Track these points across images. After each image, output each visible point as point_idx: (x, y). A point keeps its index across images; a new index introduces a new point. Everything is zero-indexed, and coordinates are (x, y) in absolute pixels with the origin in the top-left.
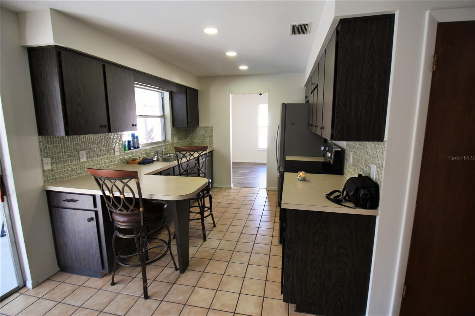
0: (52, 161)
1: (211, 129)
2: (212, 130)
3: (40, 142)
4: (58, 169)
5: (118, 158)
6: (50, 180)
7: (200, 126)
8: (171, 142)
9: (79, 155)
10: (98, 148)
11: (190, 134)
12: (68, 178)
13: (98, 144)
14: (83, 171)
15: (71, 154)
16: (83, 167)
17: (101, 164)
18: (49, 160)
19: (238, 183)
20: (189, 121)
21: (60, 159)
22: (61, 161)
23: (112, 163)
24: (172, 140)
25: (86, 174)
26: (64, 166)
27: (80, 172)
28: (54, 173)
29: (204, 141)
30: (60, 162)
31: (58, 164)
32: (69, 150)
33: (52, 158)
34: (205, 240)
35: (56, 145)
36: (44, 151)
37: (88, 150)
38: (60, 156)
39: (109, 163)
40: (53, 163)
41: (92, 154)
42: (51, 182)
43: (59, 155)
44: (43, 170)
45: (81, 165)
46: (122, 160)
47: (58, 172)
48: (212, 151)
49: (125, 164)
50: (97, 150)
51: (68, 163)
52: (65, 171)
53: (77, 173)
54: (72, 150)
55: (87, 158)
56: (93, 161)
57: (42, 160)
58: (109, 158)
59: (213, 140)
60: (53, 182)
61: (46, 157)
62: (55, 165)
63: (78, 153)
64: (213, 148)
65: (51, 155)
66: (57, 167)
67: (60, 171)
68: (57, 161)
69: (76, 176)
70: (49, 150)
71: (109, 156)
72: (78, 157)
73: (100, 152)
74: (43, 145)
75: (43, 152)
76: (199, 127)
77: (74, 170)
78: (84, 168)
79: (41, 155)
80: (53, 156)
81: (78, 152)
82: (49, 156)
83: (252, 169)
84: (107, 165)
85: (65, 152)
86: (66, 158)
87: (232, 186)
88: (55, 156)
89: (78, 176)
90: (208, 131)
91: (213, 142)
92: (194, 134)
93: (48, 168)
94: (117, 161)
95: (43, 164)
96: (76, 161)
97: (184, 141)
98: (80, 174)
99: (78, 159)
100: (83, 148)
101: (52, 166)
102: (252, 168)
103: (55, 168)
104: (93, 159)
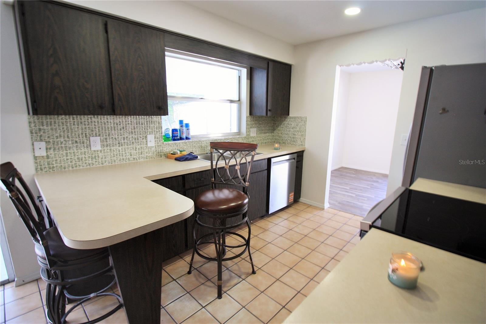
0: (49, 147)
1: (304, 120)
2: (305, 122)
3: (30, 122)
4: (57, 156)
5: (153, 149)
6: (44, 169)
7: (290, 115)
8: (245, 135)
9: (90, 142)
10: (121, 135)
11: (277, 126)
12: (73, 168)
13: (121, 130)
14: (96, 162)
15: (77, 140)
16: (95, 157)
17: (124, 155)
18: (43, 145)
19: (339, 203)
20: (269, 108)
21: (60, 144)
22: (62, 147)
23: (143, 155)
24: (246, 132)
25: (101, 165)
26: (67, 153)
27: (90, 162)
28: (52, 161)
29: (294, 136)
30: (60, 148)
31: (57, 150)
32: (75, 134)
33: (48, 142)
34: (220, 296)
35: (55, 127)
36: (36, 134)
37: (105, 137)
38: (60, 141)
39: (138, 155)
40: (50, 149)
41: (110, 141)
42: (47, 171)
43: (59, 139)
44: (34, 156)
45: (92, 154)
46: (158, 153)
47: (56, 160)
48: (303, 151)
49: (163, 157)
50: (118, 138)
51: (73, 150)
52: (67, 159)
53: (86, 163)
54: (79, 136)
55: (103, 146)
56: (112, 151)
57: (33, 145)
58: (137, 148)
59: (305, 136)
60: (49, 171)
61: (39, 140)
62: (52, 151)
63: (88, 140)
64: (305, 148)
65: (46, 138)
66: (55, 154)
67: (60, 159)
68: (55, 146)
69: (85, 167)
70: (44, 132)
71: (138, 147)
72: (89, 144)
73: (124, 139)
74: (35, 126)
75: (34, 135)
76: (288, 117)
77: (82, 159)
78: (97, 158)
79: (32, 138)
80: (49, 140)
81: (88, 138)
82: (44, 141)
83: (375, 184)
84: (135, 157)
85: (68, 137)
86: (70, 144)
87: (327, 205)
88: (52, 141)
89: (88, 167)
90: (300, 123)
91: (305, 139)
92: (282, 126)
93: (41, 154)
94: (151, 153)
95: (34, 149)
96: (86, 148)
97: (268, 134)
98: (91, 165)
99: (88, 146)
100: (96, 134)
101: (47, 152)
102: (377, 182)
103: (53, 155)
104: (112, 148)
